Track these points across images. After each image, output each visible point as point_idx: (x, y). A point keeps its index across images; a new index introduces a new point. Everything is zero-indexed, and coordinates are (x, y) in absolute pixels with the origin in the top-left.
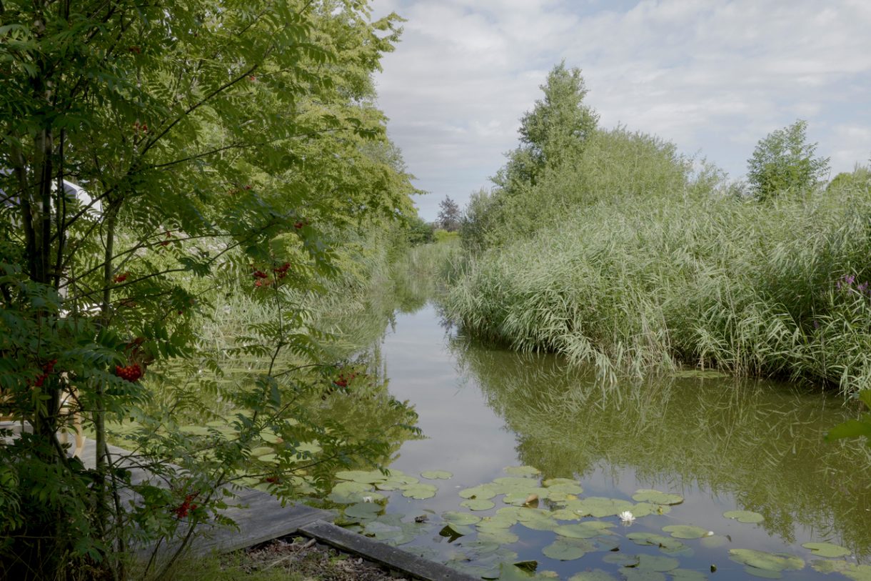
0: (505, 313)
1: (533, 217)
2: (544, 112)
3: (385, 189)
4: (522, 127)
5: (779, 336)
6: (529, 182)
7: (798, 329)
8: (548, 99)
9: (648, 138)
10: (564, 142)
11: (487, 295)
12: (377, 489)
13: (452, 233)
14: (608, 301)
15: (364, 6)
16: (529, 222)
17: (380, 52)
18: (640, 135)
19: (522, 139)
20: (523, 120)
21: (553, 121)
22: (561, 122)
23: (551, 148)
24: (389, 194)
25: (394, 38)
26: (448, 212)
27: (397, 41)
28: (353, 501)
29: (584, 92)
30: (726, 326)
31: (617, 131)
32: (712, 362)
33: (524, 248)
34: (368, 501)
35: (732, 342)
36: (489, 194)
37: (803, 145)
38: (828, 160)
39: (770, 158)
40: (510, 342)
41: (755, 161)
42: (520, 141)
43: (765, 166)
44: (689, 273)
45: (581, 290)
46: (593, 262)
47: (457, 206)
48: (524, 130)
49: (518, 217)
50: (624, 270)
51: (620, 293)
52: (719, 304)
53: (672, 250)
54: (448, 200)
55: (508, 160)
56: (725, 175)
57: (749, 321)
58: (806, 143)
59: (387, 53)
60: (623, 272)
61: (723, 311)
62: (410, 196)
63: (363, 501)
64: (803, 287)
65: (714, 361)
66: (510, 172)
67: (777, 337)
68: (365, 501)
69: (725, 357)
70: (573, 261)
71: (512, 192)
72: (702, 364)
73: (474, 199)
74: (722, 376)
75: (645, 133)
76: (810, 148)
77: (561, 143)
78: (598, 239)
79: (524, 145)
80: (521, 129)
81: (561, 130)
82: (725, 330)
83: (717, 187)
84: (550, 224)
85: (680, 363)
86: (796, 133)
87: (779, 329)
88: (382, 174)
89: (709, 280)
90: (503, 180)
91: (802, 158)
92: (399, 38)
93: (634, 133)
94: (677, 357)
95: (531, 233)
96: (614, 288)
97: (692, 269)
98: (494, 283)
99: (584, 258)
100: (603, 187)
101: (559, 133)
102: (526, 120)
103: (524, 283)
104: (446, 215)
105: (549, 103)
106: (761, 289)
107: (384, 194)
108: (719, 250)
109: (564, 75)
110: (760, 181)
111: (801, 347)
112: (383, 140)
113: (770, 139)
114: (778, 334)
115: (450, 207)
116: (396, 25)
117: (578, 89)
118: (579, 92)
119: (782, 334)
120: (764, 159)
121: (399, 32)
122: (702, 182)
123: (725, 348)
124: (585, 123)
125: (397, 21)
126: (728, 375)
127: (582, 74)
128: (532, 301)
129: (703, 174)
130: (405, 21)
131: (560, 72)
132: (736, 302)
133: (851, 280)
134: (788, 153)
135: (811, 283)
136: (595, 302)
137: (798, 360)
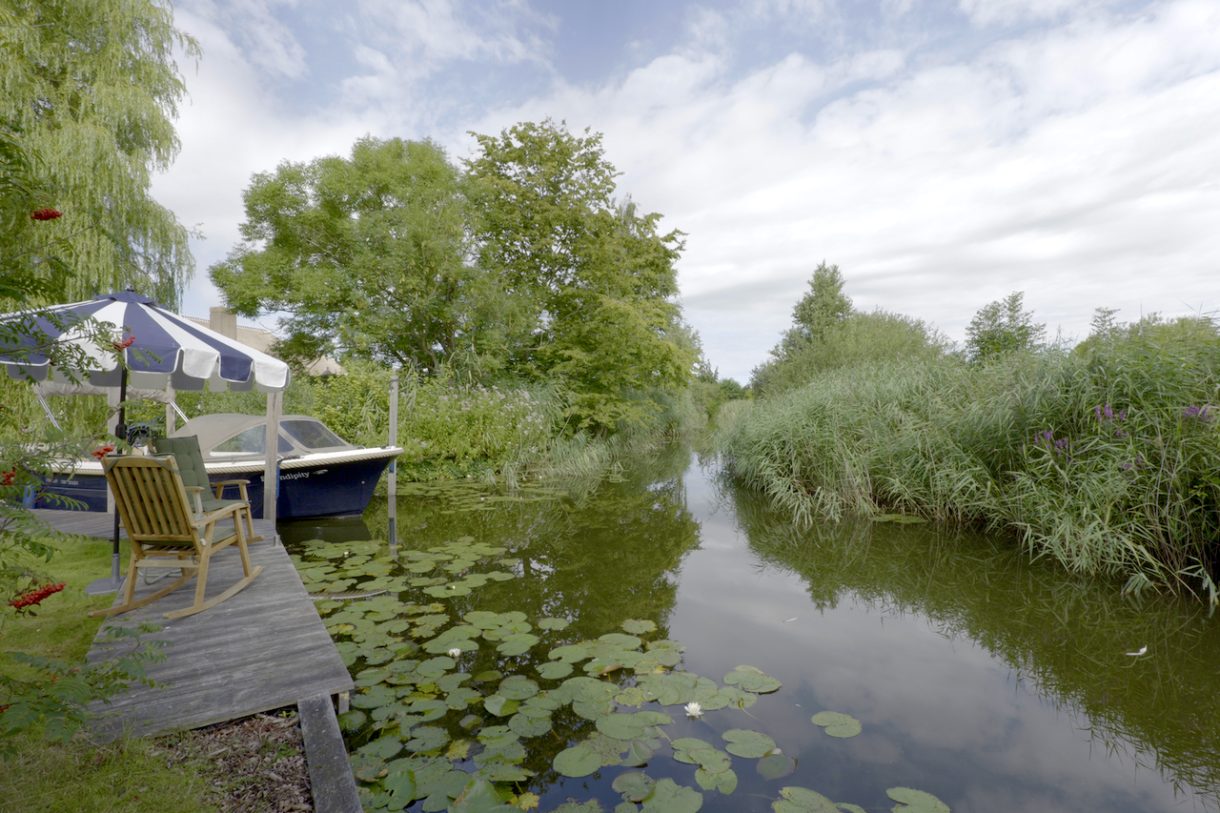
2: (810, 300)
4: (794, 312)
7: (990, 482)
8: (814, 290)
10: (826, 322)
14: (823, 450)
17: (670, 259)
18: (894, 315)
19: (795, 321)
20: (795, 307)
21: (817, 307)
22: (824, 307)
23: (816, 327)
25: (680, 248)
27: (682, 250)
29: (842, 284)
30: (925, 475)
37: (1020, 313)
38: (1044, 325)
39: (987, 326)
41: (973, 329)
42: (793, 323)
43: (983, 332)
45: (800, 439)
46: (812, 415)
48: (796, 314)
52: (920, 454)
55: (784, 337)
58: (1022, 312)
59: (676, 260)
61: (922, 461)
64: (1000, 442)
66: (784, 347)
71: (788, 362)
72: (903, 508)
75: (898, 313)
76: (1027, 315)
77: (823, 323)
79: (796, 326)
80: (793, 314)
81: (823, 313)
82: (924, 478)
85: (882, 507)
86: (1014, 303)
89: (911, 434)
90: (779, 353)
91: (1020, 324)
92: (684, 247)
93: (889, 314)
94: (879, 502)
97: (899, 422)
101: (822, 315)
102: (797, 306)
105: (815, 293)
106: (959, 441)
109: (826, 270)
110: (977, 345)
111: (994, 500)
113: (988, 309)
114: (967, 487)
116: (680, 238)
117: (837, 281)
118: (838, 283)
119: (972, 487)
120: (981, 326)
121: (683, 242)
123: (925, 495)
124: (843, 306)
125: (680, 235)
127: (839, 270)
130: (686, 234)
131: (822, 269)
132: (936, 453)
133: (1050, 435)
134: (1005, 320)
135: (1009, 438)
136: (812, 449)
137: (994, 511)
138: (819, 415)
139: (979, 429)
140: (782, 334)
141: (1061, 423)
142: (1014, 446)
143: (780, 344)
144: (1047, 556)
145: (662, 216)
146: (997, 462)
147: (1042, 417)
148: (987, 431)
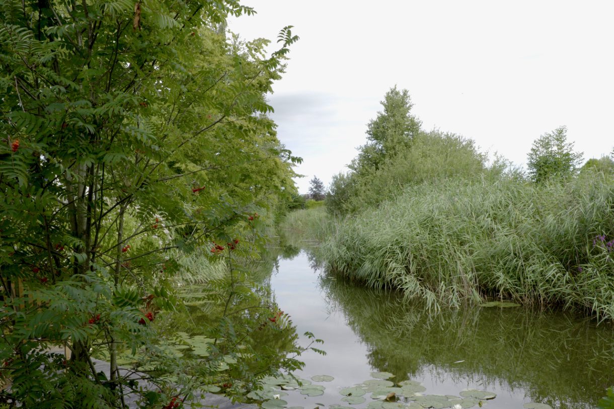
0: (362, 261)
1: (378, 193)
2: (382, 119)
3: (275, 174)
4: (369, 130)
5: (554, 277)
6: (374, 167)
7: (567, 273)
8: (387, 110)
9: (455, 136)
10: (398, 140)
11: (348, 249)
12: (282, 389)
13: (319, 202)
14: (435, 253)
15: (261, 50)
16: (375, 196)
17: (272, 80)
18: (449, 134)
19: (369, 138)
20: (369, 125)
21: (390, 125)
22: (396, 126)
23: (389, 144)
24: (278, 177)
25: (282, 70)
26: (316, 188)
27: (284, 72)
28: (267, 398)
29: (410, 106)
30: (518, 270)
31: (434, 131)
32: (508, 296)
33: (373, 214)
34: (277, 398)
35: (522, 282)
36: (346, 175)
37: (565, 143)
38: (582, 153)
39: (542, 152)
40: (366, 281)
41: (532, 154)
42: (367, 140)
43: (540, 158)
44: (490, 232)
45: (415, 245)
46: (423, 225)
47: (322, 183)
48: (370, 131)
49: (368, 192)
50: (445, 231)
51: (442, 247)
52: (512, 254)
53: (478, 216)
54: (316, 179)
55: (360, 152)
56: (511, 163)
57: (534, 267)
58: (567, 142)
59: (276, 80)
60: (444, 232)
61: (515, 260)
62: (292, 178)
63: (274, 398)
64: (569, 244)
65: (510, 295)
66: (360, 160)
67: (552, 278)
68: (275, 398)
69: (517, 291)
70: (409, 224)
71: (363, 175)
72: (502, 297)
73: (335, 179)
74: (515, 305)
75: (453, 133)
76: (570, 144)
77: (395, 140)
78: (424, 208)
79: (370, 142)
80: (368, 131)
81: (395, 132)
82: (517, 273)
83: (506, 171)
84: (391, 198)
85: (486, 296)
86: (560, 136)
87: (554, 272)
88: (274, 163)
89: (504, 239)
90: (356, 166)
91: (565, 152)
92: (285, 70)
93: (445, 133)
94: (483, 292)
95: (377, 204)
96: (438, 244)
97: (493, 230)
98: (353, 239)
99: (417, 221)
100: (427, 172)
101: (393, 133)
102: (371, 124)
103: (375, 240)
104: (314, 190)
105: (387, 113)
106: (540, 244)
107: (275, 178)
108: (510, 216)
109: (397, 93)
110: (535, 167)
111: (571, 285)
112: (274, 141)
113: (542, 139)
114: (554, 276)
115: (317, 184)
116: (283, 62)
117: (407, 104)
118: (408, 105)
119: (557, 276)
120: (538, 153)
121: (285, 66)
122: (495, 167)
123: (516, 285)
124: (413, 126)
125: (283, 59)
126: (520, 305)
127: (409, 94)
128: (381, 252)
129: (495, 162)
130: (288, 59)
131: (394, 92)
132: (524, 253)
133: (603, 239)
134: (555, 148)
135: (575, 241)
136: (425, 253)
137: (569, 294)
138: (429, 225)
139: (554, 236)
140: (358, 149)
141: (609, 230)
142: (579, 246)
143: (357, 158)
144: (606, 320)
145: (269, 41)
146: (567, 259)
147: (598, 225)
148: (559, 236)
